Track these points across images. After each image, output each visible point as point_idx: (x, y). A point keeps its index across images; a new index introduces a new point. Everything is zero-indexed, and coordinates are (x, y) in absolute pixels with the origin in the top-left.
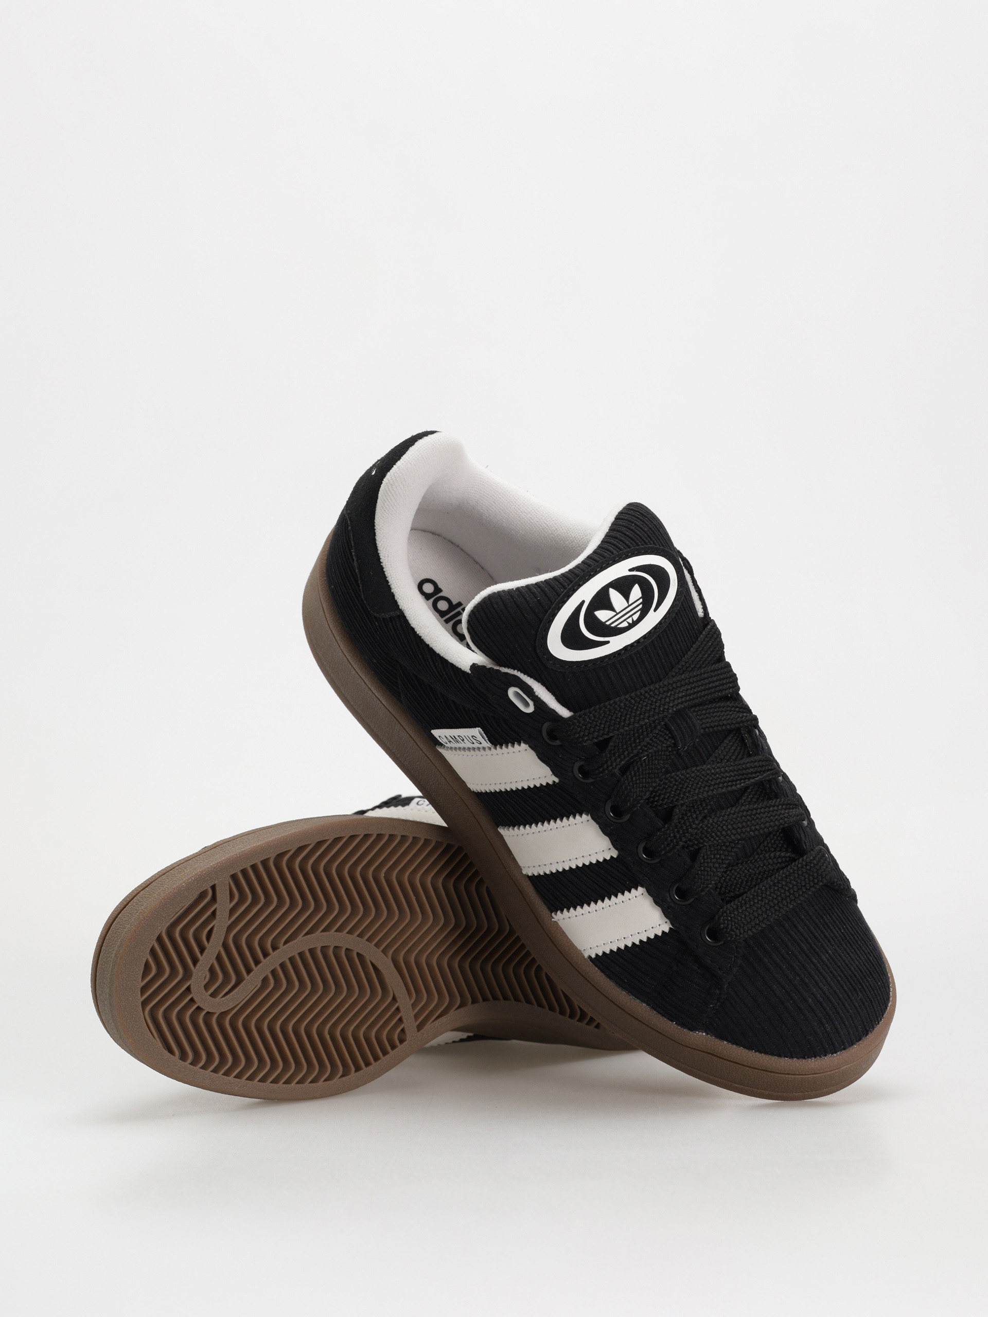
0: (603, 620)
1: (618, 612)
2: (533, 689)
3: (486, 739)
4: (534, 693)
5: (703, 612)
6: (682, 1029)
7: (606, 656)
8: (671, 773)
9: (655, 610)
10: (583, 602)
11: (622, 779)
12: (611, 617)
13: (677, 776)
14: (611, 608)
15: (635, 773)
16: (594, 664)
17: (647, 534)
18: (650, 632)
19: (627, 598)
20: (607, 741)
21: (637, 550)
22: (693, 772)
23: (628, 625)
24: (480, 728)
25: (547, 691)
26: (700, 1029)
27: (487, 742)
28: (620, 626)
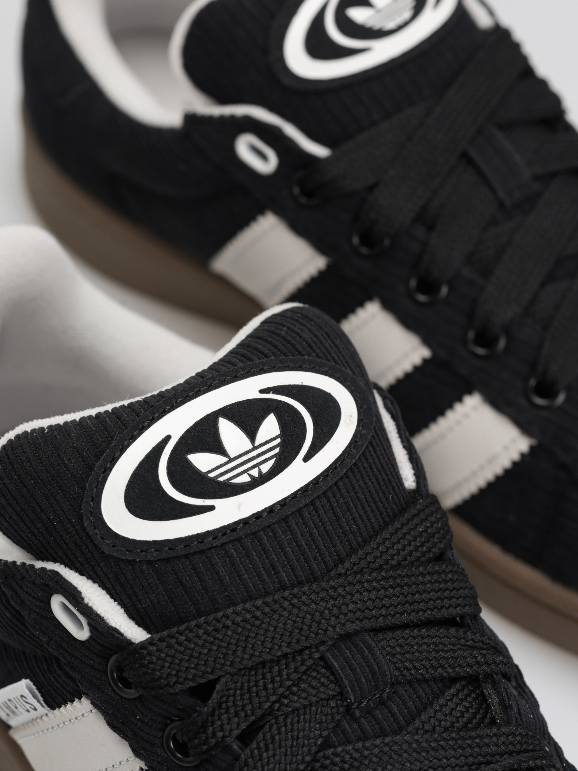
0: (204, 469)
1: (232, 457)
2: (80, 593)
3: (41, 699)
4: (83, 599)
5: (414, 481)
7: (208, 533)
8: (335, 747)
9: (306, 459)
10: (168, 438)
11: (243, 756)
12: (218, 464)
13: (348, 752)
14: (219, 449)
15: (267, 746)
16: (185, 546)
17: (307, 342)
18: (294, 496)
19: (252, 434)
20: (211, 685)
21: (281, 362)
22: (376, 746)
23: (250, 480)
24: (28, 681)
25: (108, 597)
27: (42, 706)
28: (234, 481)
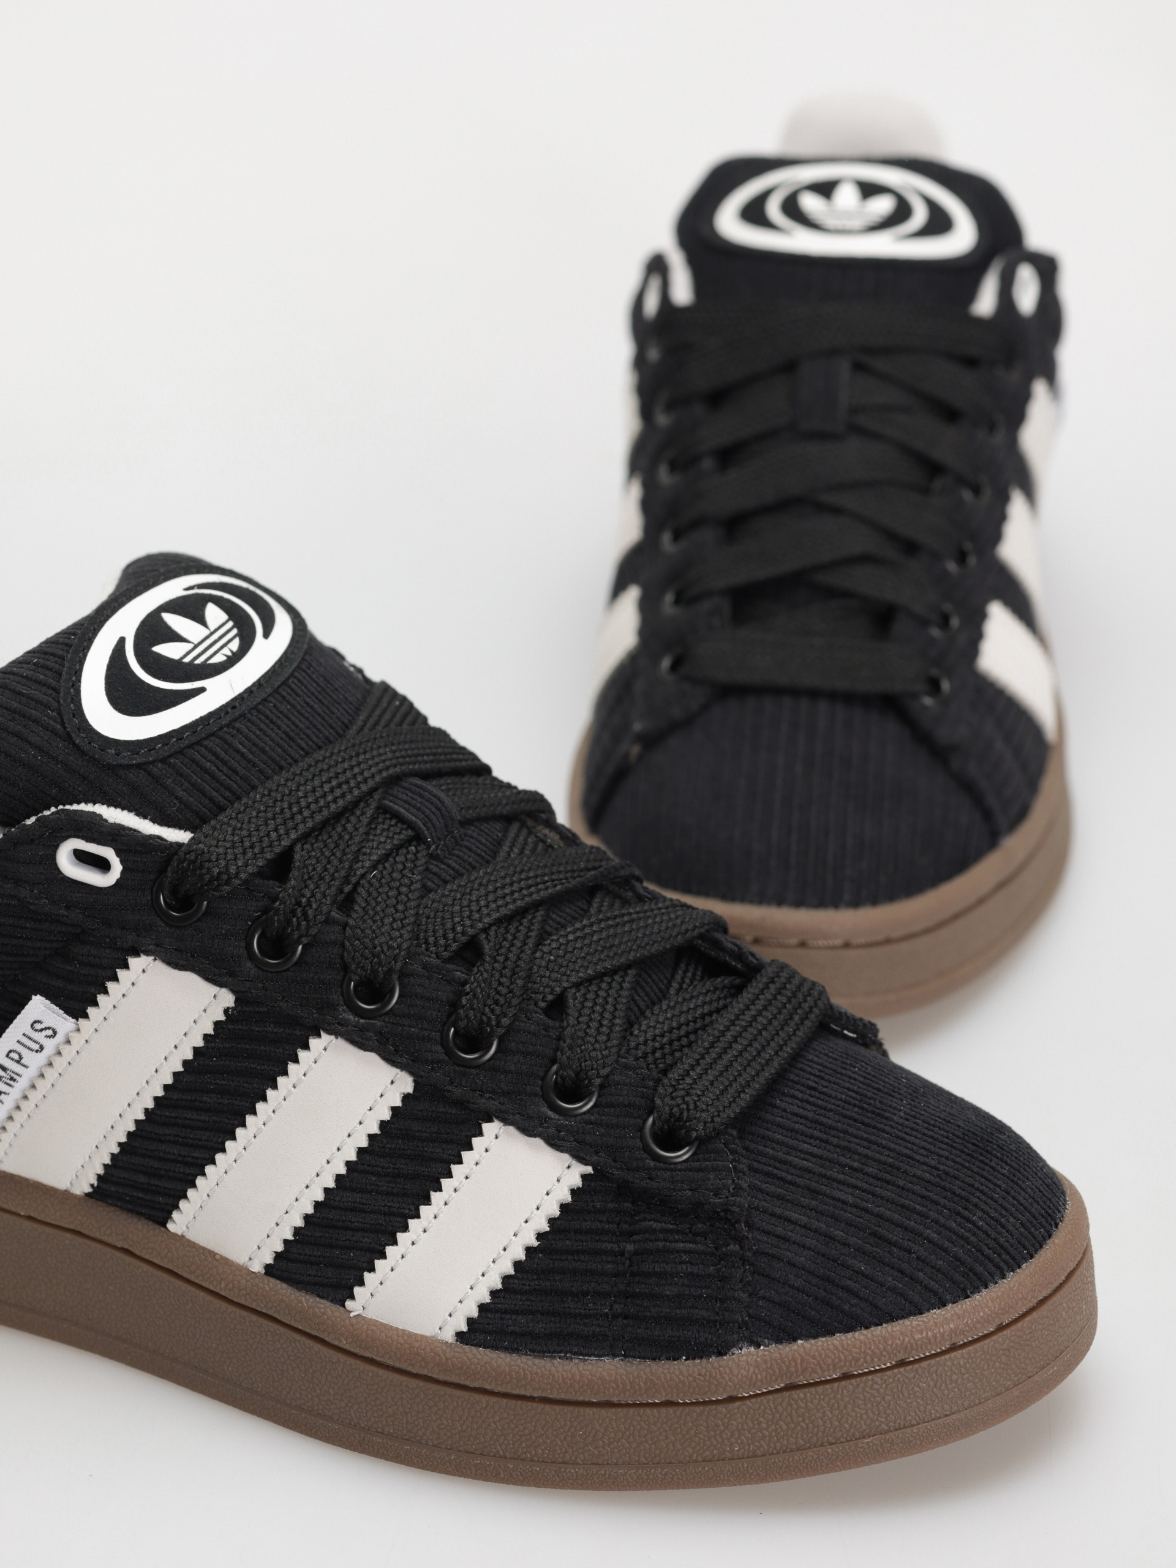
0: (175, 657)
3: (61, 1012)
6: (704, 1360)
9: (266, 636)
10: (124, 638)
12: (187, 651)
14: (180, 639)
19: (202, 621)
23: (226, 658)
24: (39, 997)
26: (738, 1341)
27: (66, 1020)
